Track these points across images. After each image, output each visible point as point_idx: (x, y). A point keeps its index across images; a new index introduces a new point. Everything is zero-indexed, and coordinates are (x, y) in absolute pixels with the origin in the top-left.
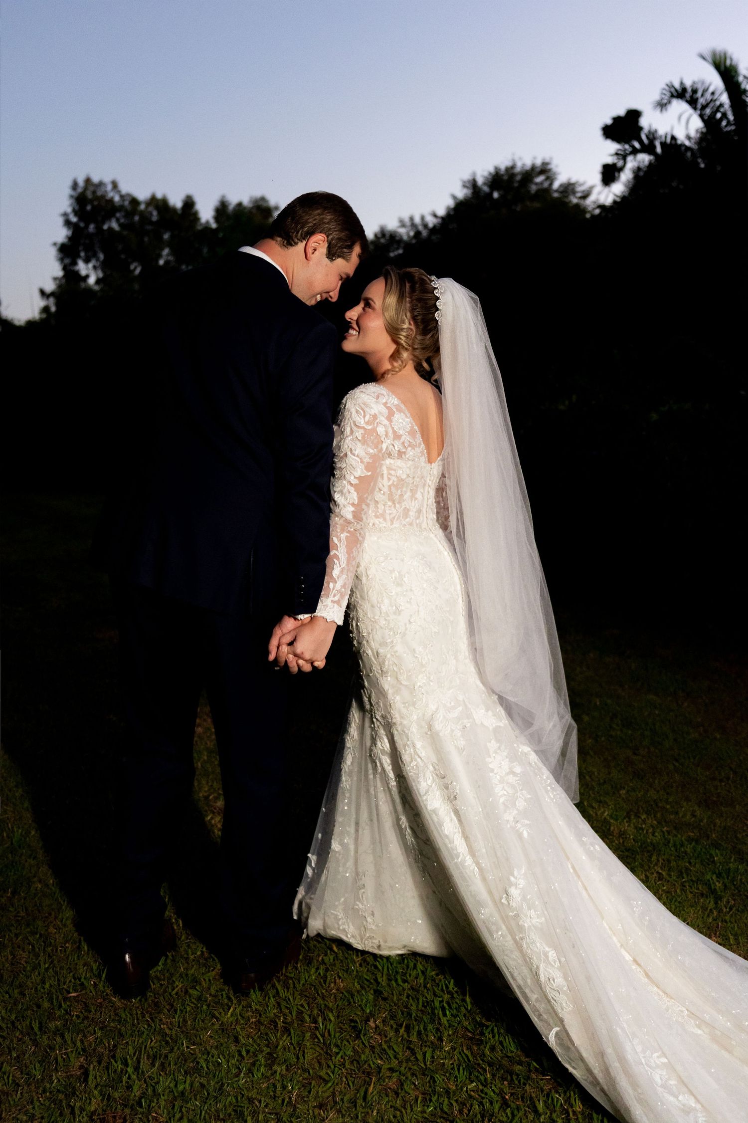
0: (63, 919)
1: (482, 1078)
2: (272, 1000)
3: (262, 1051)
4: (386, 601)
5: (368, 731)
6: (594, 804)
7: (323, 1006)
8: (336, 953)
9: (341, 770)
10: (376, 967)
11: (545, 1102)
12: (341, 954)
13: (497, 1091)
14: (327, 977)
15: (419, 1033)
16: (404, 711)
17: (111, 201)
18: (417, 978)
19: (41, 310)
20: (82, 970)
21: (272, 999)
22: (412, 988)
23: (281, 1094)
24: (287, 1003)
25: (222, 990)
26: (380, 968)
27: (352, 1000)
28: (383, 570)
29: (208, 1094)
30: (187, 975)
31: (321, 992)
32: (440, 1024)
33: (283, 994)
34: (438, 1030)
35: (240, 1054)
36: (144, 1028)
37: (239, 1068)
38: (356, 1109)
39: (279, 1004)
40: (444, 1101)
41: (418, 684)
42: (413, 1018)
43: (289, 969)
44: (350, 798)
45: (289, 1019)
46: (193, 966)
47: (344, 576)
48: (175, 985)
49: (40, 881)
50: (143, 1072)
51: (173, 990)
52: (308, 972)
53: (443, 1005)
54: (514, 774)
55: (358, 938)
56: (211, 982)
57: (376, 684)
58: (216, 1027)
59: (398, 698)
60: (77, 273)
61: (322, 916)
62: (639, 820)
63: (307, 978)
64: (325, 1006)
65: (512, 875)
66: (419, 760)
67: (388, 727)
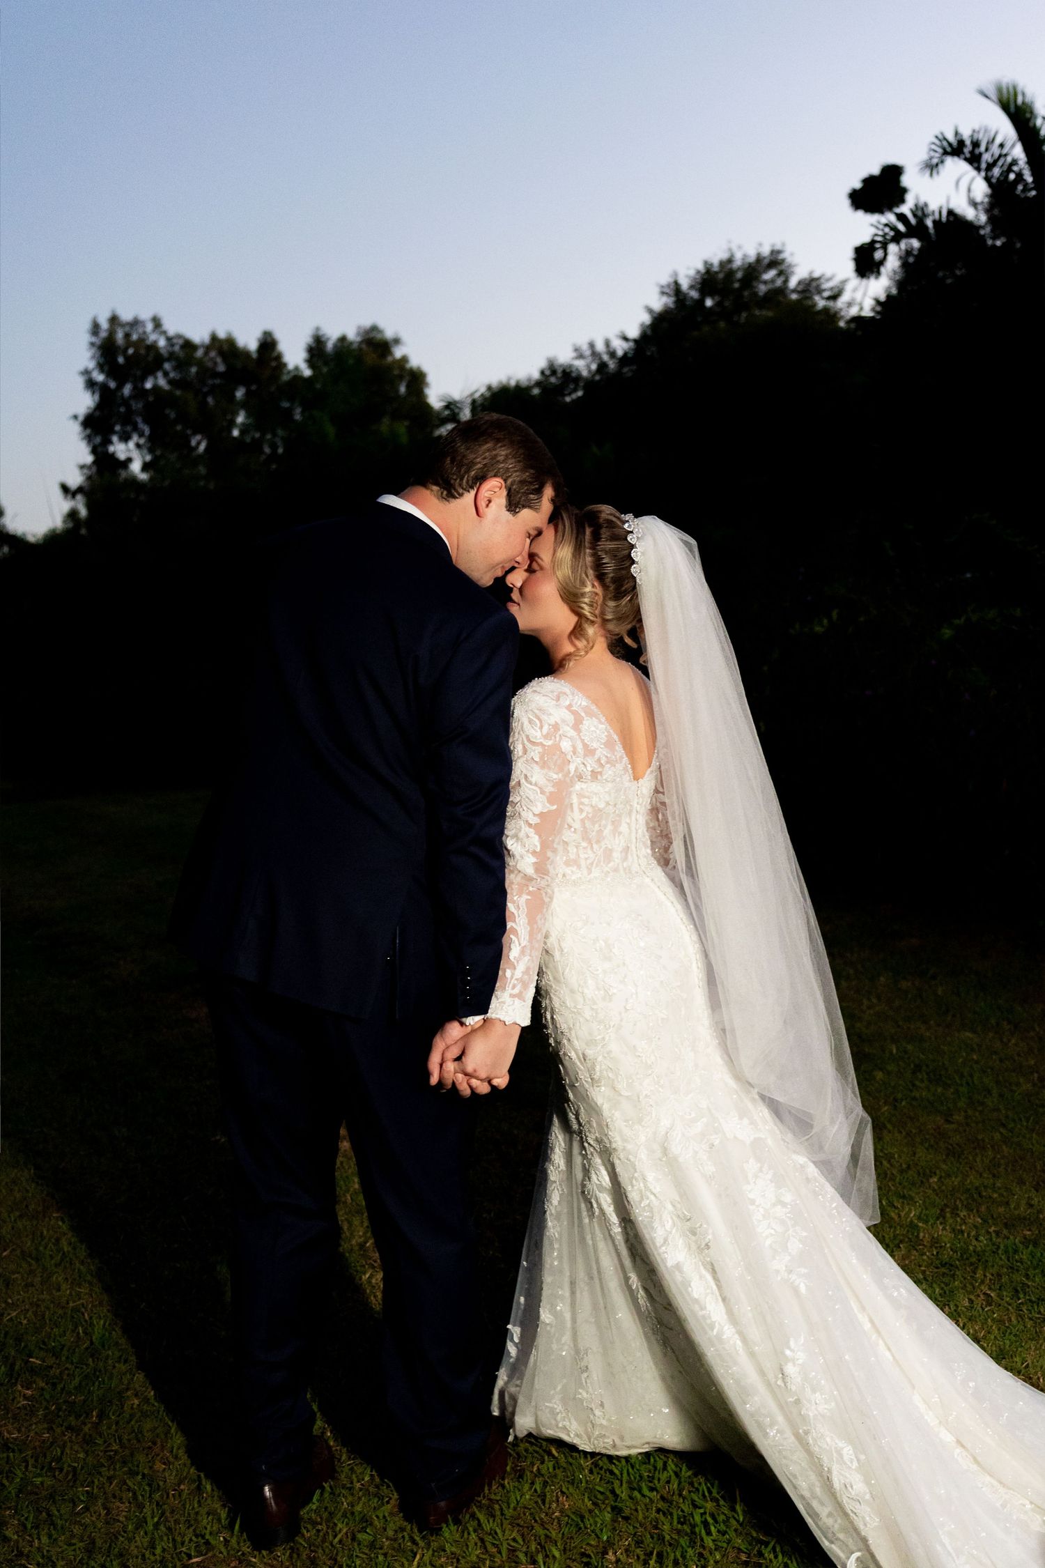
0: (173, 1447)
2: (473, 1535)
4: (591, 983)
7: (543, 1537)
8: (557, 1458)
9: (545, 1212)
10: (612, 1473)
12: (563, 1459)
14: (545, 1496)
15: (676, 1563)
16: (627, 1132)
17: (153, 347)
18: (668, 1482)
20: (206, 1522)
21: (472, 1533)
22: (663, 1498)
24: (494, 1537)
25: (403, 1528)
26: (617, 1472)
27: (582, 1525)
28: (583, 940)
30: (352, 1513)
31: (539, 1517)
32: (704, 1547)
33: (487, 1525)
34: (701, 1556)
39: (482, 1540)
41: (645, 1093)
42: (667, 1543)
43: (494, 1487)
44: (561, 1251)
45: (498, 1562)
46: (360, 1498)
47: (527, 958)
48: (338, 1529)
49: (136, 1395)
51: (335, 1536)
52: (519, 1490)
53: (706, 1519)
54: (783, 1204)
55: (585, 1437)
56: (386, 1520)
57: (585, 1097)
59: (617, 1114)
60: (113, 457)
61: (533, 1410)
62: (958, 1219)
63: (519, 1498)
64: (547, 1536)
65: (789, 1348)
66: (652, 1197)
67: (607, 1154)
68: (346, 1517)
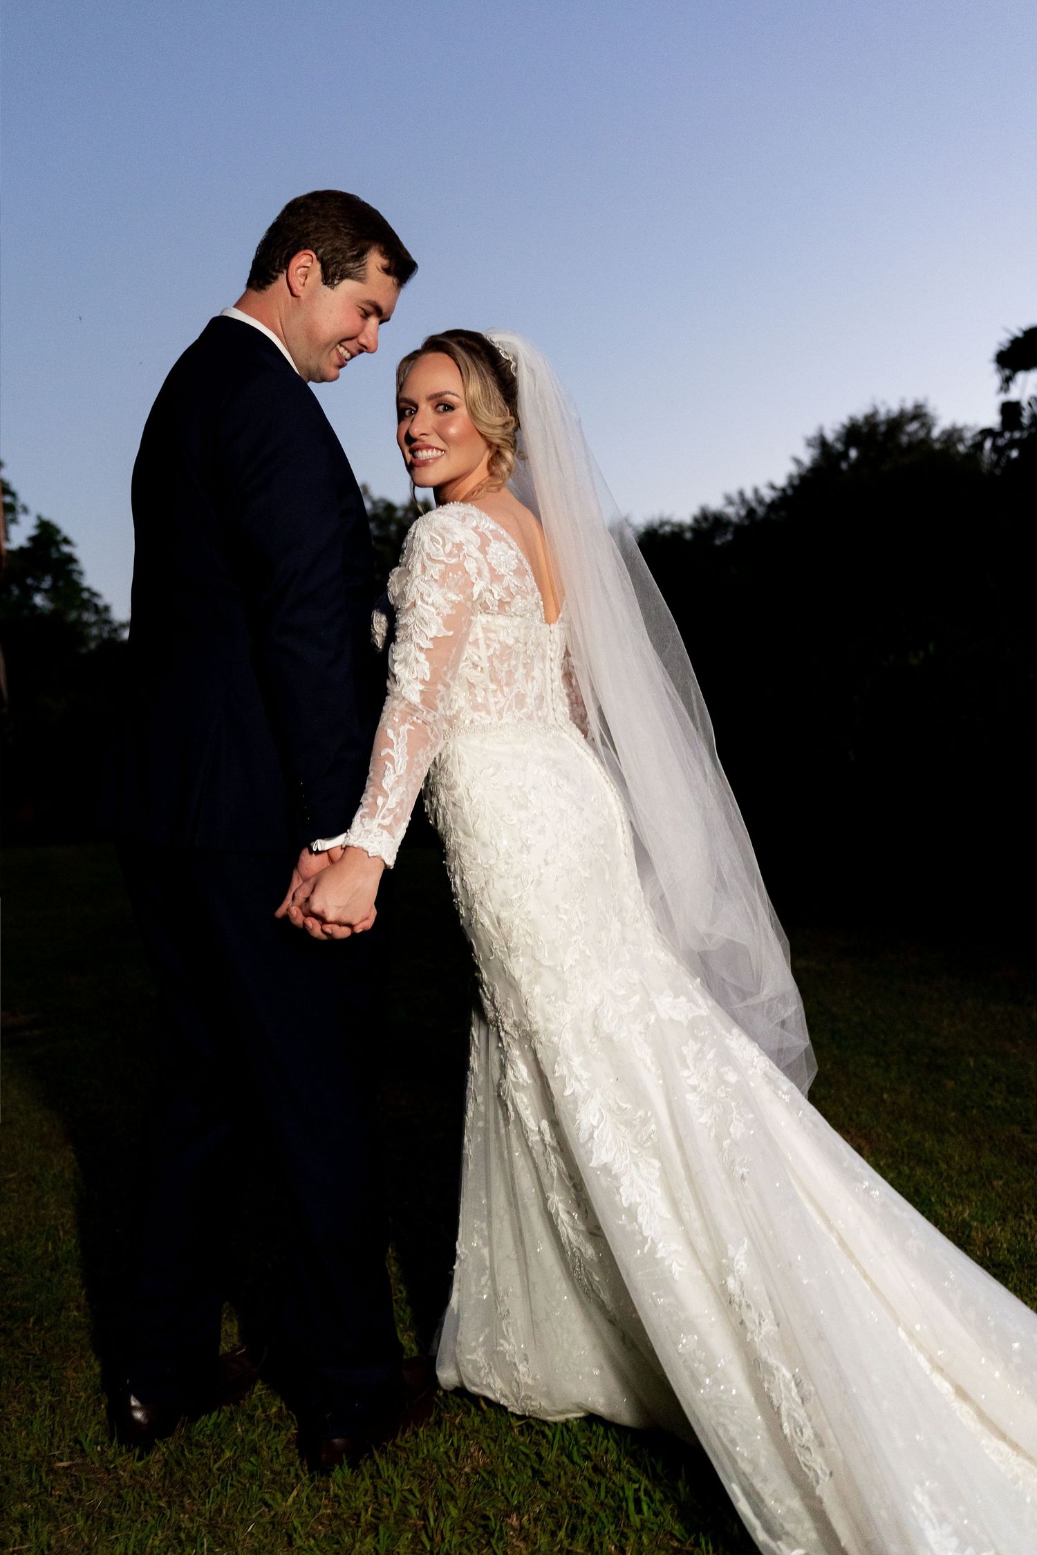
2: (368, 1482)
4: (505, 834)
6: (947, 1201)
7: (443, 1493)
8: (483, 1413)
10: (545, 1436)
12: (492, 1416)
14: (459, 1450)
15: (590, 1540)
16: (550, 1008)
21: (367, 1480)
24: (389, 1486)
25: (290, 1465)
26: (549, 1435)
27: (493, 1485)
31: (448, 1473)
32: (627, 1525)
33: (388, 1471)
34: (621, 1534)
39: (375, 1487)
41: (569, 963)
43: (407, 1435)
45: (386, 1511)
51: (217, 1462)
52: (433, 1441)
55: (512, 1398)
57: (501, 974)
58: (267, 1518)
59: (538, 989)
62: (1022, 1223)
63: (431, 1449)
64: (449, 1492)
66: (577, 1085)
67: (527, 1040)
68: (236, 1444)
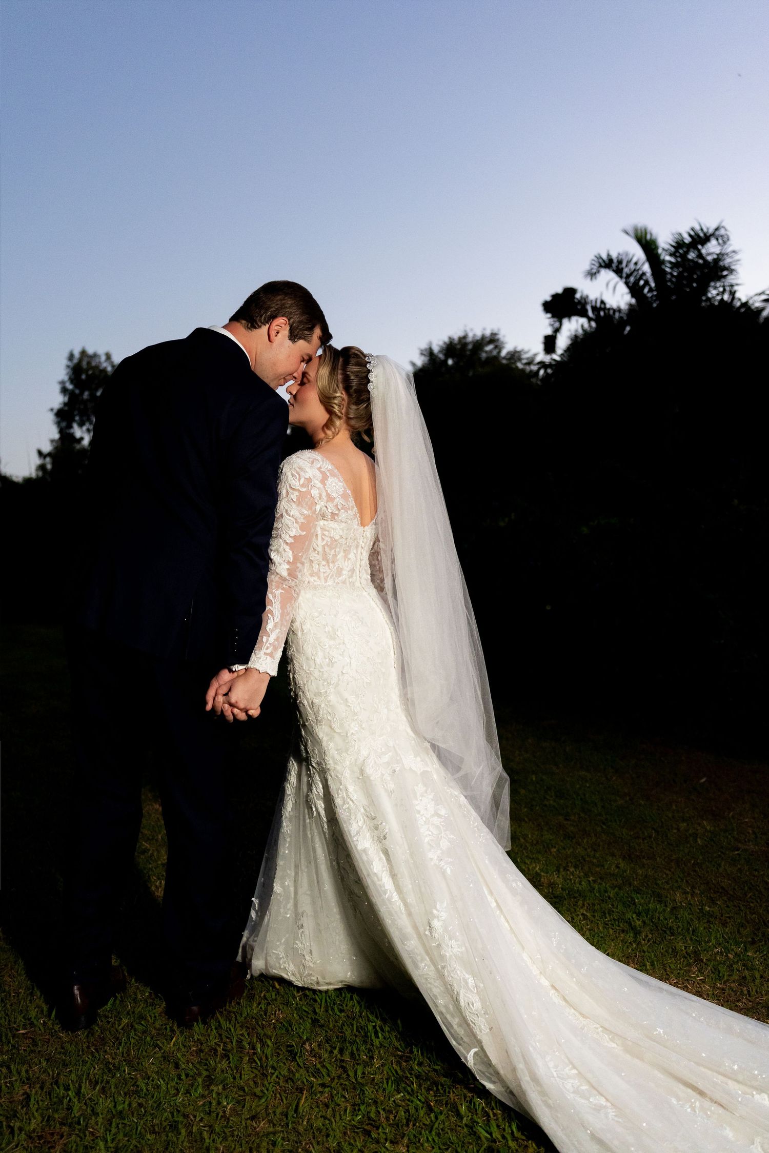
1: (409, 1089)
2: (214, 1031)
3: (200, 1074)
4: (320, 654)
5: (305, 779)
7: (262, 1035)
8: (278, 989)
9: (282, 816)
10: (315, 1001)
11: (469, 1108)
12: (283, 991)
13: (423, 1100)
14: (267, 1010)
15: (352, 1054)
16: (337, 757)
17: (104, 371)
18: (352, 1008)
19: (37, 467)
20: (33, 1013)
21: (214, 1029)
22: (348, 1016)
23: (216, 1109)
24: (228, 1033)
25: (166, 1024)
26: (318, 1001)
27: (290, 1029)
29: (145, 1112)
30: (133, 1012)
31: (262, 1024)
32: (372, 1045)
33: (225, 1025)
34: (370, 1050)
35: (180, 1079)
36: (89, 1058)
37: (177, 1089)
38: (287, 1119)
39: (220, 1035)
40: (371, 1109)
41: (352, 731)
42: (347, 1042)
43: (233, 1004)
44: (290, 844)
45: (229, 1046)
46: (140, 1005)
47: (279, 628)
48: (122, 1021)
50: (84, 1095)
51: (120, 1025)
52: (250, 1006)
53: (376, 1029)
54: (439, 816)
55: (298, 976)
56: (156, 1019)
57: (311, 733)
58: (160, 1055)
59: (332, 745)
60: (72, 436)
61: (264, 956)
62: (569, 872)
63: (249, 1011)
64: (265, 1034)
65: (435, 908)
66: (351, 803)
67: (323, 772)
68: (129, 1015)
